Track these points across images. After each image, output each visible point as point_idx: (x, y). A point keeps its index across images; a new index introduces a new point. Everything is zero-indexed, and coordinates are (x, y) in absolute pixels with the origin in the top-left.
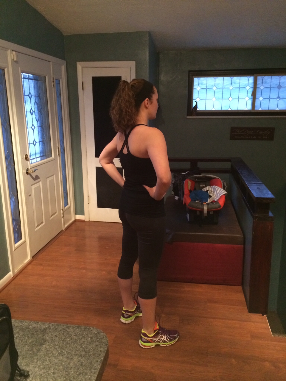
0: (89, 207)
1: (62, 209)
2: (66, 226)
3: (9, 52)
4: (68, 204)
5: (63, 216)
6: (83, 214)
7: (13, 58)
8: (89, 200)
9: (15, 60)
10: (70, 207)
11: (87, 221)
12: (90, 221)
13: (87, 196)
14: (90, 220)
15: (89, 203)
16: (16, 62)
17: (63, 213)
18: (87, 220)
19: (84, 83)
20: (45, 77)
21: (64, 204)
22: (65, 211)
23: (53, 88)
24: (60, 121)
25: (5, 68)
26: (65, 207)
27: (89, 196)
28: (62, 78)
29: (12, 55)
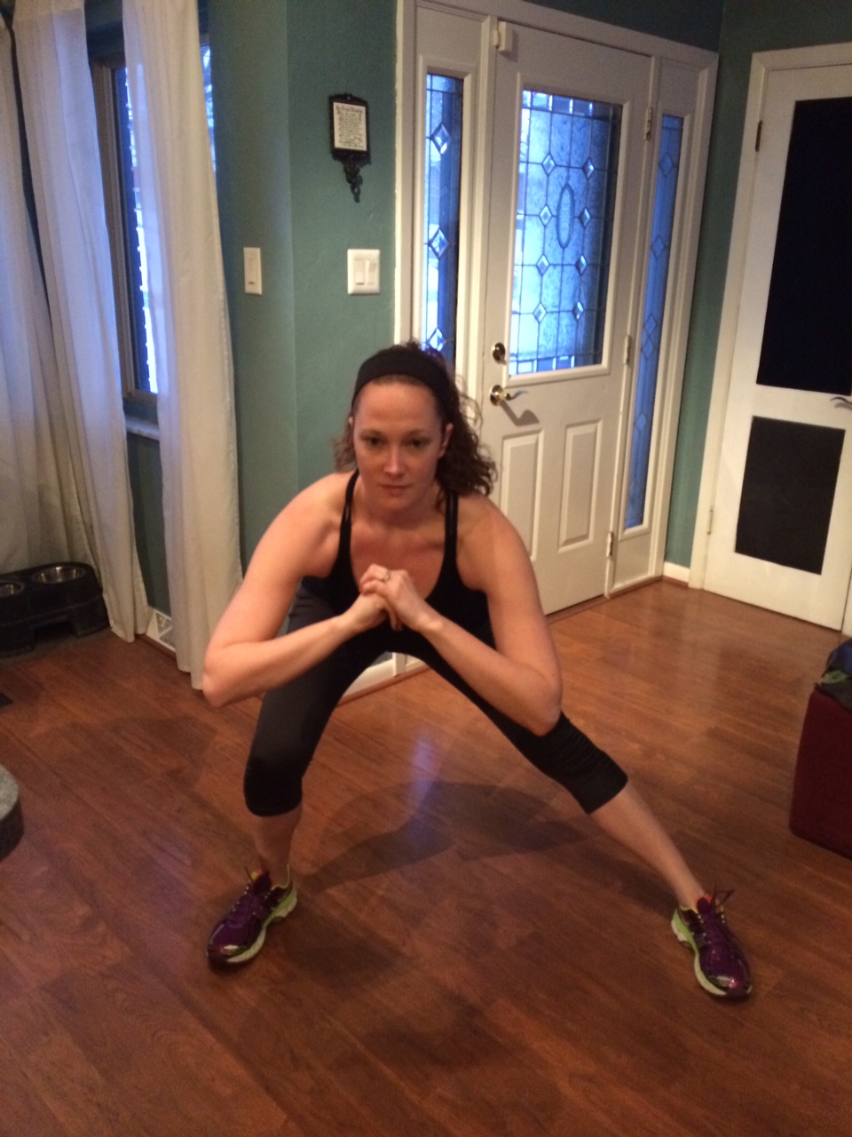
0: (707, 546)
1: (611, 528)
2: (619, 586)
3: (486, 25)
4: (641, 522)
5: (611, 553)
6: (685, 561)
7: (495, 43)
8: (711, 521)
9: (502, 48)
10: (648, 532)
11: (694, 590)
12: (702, 592)
13: (709, 509)
14: (707, 588)
15: (709, 533)
16: (506, 54)
17: (612, 544)
18: (694, 584)
19: (763, 126)
20: (621, 107)
21: (625, 520)
22: (622, 541)
23: (646, 142)
24: (658, 254)
25: (466, 74)
26: (624, 529)
27: (715, 510)
28: (693, 112)
29: (495, 33)
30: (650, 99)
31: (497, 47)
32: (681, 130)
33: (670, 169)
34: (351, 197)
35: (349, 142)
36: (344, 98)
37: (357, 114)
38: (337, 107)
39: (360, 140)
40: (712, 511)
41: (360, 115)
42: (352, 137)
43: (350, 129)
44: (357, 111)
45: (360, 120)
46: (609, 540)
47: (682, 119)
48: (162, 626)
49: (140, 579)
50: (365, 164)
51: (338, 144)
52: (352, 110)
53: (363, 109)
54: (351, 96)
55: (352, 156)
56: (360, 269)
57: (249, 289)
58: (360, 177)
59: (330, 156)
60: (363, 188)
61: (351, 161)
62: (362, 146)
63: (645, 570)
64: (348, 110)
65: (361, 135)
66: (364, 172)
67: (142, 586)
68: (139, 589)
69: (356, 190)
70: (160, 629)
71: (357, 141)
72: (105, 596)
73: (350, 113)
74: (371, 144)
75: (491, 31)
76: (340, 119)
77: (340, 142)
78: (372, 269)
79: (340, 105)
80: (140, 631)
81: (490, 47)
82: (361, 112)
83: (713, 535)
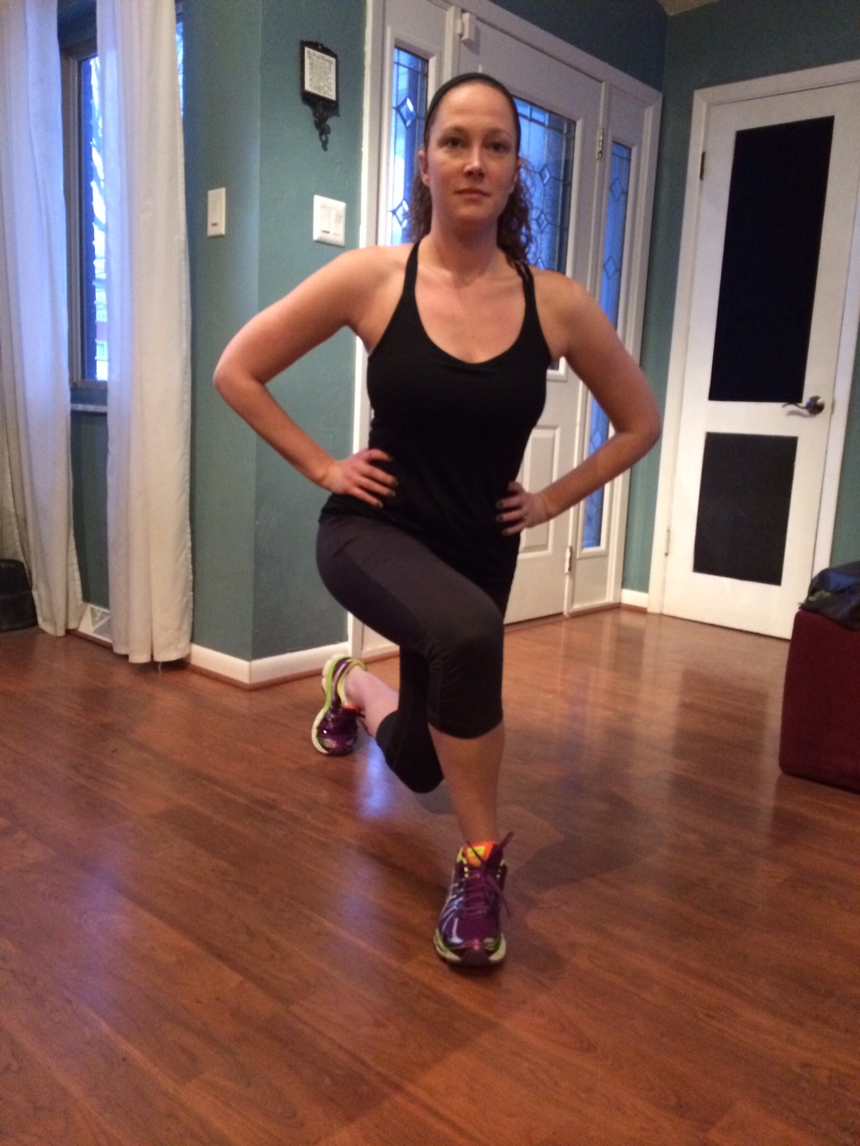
0: (665, 568)
1: (570, 543)
2: (577, 607)
3: (450, 13)
4: (598, 543)
5: (570, 569)
6: (643, 586)
7: (459, 31)
8: (668, 540)
9: (466, 36)
10: (605, 555)
11: (653, 615)
12: (661, 615)
13: (665, 530)
14: (666, 612)
15: (667, 554)
16: (468, 44)
17: (571, 559)
18: (654, 609)
19: (706, 156)
20: (575, 123)
21: (583, 539)
22: (581, 559)
23: (598, 162)
24: (610, 275)
25: (432, 55)
26: (582, 548)
27: (672, 530)
28: (640, 144)
29: (459, 23)
30: (601, 122)
31: (461, 35)
32: (629, 160)
33: (619, 192)
34: (319, 144)
35: (319, 88)
36: (314, 46)
37: (327, 64)
38: (309, 52)
39: (329, 88)
40: (668, 531)
41: (330, 66)
42: (322, 84)
43: (320, 76)
44: (328, 61)
45: (330, 70)
46: (568, 555)
47: (630, 150)
48: (97, 619)
49: (76, 567)
50: (334, 115)
51: (308, 87)
52: (323, 58)
53: (333, 60)
54: (322, 45)
55: (321, 102)
56: (326, 217)
57: (211, 231)
58: (328, 126)
59: (298, 99)
60: (330, 136)
61: (321, 109)
62: (332, 95)
63: (603, 594)
64: (318, 57)
65: (330, 84)
66: (332, 122)
67: (77, 575)
68: (74, 579)
69: (324, 138)
70: (94, 623)
71: (326, 89)
72: (35, 593)
73: (320, 60)
74: (340, 96)
75: (455, 21)
76: (311, 64)
77: (310, 85)
78: (337, 220)
79: (312, 51)
80: (72, 626)
81: (454, 32)
82: (331, 62)
83: (670, 556)
